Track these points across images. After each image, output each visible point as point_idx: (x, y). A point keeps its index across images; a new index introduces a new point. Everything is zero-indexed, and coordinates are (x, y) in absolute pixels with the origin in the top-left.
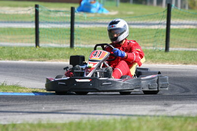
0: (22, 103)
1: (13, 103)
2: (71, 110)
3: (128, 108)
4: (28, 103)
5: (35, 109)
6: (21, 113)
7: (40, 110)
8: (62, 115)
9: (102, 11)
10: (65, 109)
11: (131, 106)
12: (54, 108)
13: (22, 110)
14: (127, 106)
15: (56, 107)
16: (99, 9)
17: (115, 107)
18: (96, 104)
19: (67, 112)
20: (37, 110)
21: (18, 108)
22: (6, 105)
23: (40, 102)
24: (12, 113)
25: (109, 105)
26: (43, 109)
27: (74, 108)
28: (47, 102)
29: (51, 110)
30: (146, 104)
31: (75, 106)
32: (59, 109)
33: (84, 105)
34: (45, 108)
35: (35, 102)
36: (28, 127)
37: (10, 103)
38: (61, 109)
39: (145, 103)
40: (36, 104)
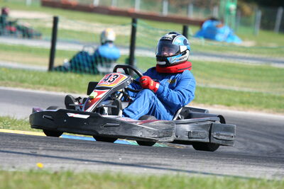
0: (92, 150)
1: (78, 149)
2: (160, 165)
3: (242, 169)
4: (100, 150)
5: (108, 158)
6: (86, 162)
7: (114, 161)
8: (145, 169)
9: (233, 39)
10: (152, 162)
11: (247, 166)
12: (135, 160)
13: (89, 159)
14: (241, 165)
15: (139, 158)
16: (229, 36)
17: (224, 166)
18: (197, 160)
19: (152, 166)
20: (111, 161)
21: (84, 156)
22: (68, 151)
23: (117, 151)
24: (73, 161)
25: (215, 162)
26: (120, 160)
27: (163, 162)
28: (127, 152)
29: (131, 161)
30: (270, 166)
31: (166, 159)
32: (142, 162)
33: (179, 160)
34: (123, 159)
35: (110, 150)
36: (89, 177)
37: (75, 148)
38: (145, 162)
39: (268, 164)
40: (112, 152)
